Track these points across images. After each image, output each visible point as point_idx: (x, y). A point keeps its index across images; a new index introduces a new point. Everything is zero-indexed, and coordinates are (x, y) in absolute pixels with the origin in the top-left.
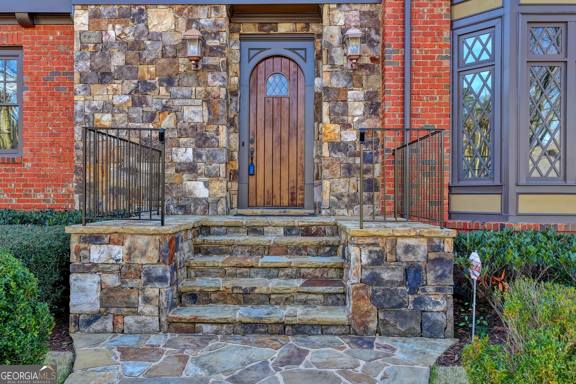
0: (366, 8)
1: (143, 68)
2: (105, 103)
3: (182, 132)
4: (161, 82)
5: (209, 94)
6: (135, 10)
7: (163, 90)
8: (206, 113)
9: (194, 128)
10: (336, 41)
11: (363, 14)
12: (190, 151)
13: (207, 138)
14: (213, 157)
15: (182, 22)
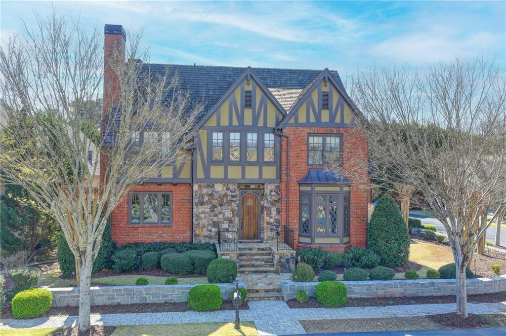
0: (277, 185)
1: (213, 201)
2: (202, 211)
3: (225, 219)
4: (219, 205)
5: (232, 209)
6: (211, 185)
7: (219, 207)
8: (232, 214)
9: (228, 218)
10: (268, 194)
11: (276, 186)
12: (227, 225)
13: (232, 221)
14: (233, 227)
15: (225, 188)
